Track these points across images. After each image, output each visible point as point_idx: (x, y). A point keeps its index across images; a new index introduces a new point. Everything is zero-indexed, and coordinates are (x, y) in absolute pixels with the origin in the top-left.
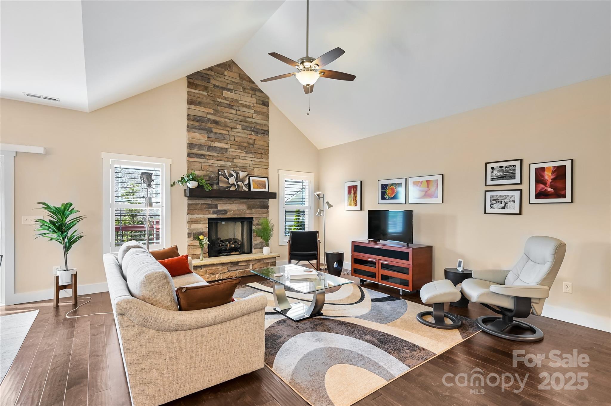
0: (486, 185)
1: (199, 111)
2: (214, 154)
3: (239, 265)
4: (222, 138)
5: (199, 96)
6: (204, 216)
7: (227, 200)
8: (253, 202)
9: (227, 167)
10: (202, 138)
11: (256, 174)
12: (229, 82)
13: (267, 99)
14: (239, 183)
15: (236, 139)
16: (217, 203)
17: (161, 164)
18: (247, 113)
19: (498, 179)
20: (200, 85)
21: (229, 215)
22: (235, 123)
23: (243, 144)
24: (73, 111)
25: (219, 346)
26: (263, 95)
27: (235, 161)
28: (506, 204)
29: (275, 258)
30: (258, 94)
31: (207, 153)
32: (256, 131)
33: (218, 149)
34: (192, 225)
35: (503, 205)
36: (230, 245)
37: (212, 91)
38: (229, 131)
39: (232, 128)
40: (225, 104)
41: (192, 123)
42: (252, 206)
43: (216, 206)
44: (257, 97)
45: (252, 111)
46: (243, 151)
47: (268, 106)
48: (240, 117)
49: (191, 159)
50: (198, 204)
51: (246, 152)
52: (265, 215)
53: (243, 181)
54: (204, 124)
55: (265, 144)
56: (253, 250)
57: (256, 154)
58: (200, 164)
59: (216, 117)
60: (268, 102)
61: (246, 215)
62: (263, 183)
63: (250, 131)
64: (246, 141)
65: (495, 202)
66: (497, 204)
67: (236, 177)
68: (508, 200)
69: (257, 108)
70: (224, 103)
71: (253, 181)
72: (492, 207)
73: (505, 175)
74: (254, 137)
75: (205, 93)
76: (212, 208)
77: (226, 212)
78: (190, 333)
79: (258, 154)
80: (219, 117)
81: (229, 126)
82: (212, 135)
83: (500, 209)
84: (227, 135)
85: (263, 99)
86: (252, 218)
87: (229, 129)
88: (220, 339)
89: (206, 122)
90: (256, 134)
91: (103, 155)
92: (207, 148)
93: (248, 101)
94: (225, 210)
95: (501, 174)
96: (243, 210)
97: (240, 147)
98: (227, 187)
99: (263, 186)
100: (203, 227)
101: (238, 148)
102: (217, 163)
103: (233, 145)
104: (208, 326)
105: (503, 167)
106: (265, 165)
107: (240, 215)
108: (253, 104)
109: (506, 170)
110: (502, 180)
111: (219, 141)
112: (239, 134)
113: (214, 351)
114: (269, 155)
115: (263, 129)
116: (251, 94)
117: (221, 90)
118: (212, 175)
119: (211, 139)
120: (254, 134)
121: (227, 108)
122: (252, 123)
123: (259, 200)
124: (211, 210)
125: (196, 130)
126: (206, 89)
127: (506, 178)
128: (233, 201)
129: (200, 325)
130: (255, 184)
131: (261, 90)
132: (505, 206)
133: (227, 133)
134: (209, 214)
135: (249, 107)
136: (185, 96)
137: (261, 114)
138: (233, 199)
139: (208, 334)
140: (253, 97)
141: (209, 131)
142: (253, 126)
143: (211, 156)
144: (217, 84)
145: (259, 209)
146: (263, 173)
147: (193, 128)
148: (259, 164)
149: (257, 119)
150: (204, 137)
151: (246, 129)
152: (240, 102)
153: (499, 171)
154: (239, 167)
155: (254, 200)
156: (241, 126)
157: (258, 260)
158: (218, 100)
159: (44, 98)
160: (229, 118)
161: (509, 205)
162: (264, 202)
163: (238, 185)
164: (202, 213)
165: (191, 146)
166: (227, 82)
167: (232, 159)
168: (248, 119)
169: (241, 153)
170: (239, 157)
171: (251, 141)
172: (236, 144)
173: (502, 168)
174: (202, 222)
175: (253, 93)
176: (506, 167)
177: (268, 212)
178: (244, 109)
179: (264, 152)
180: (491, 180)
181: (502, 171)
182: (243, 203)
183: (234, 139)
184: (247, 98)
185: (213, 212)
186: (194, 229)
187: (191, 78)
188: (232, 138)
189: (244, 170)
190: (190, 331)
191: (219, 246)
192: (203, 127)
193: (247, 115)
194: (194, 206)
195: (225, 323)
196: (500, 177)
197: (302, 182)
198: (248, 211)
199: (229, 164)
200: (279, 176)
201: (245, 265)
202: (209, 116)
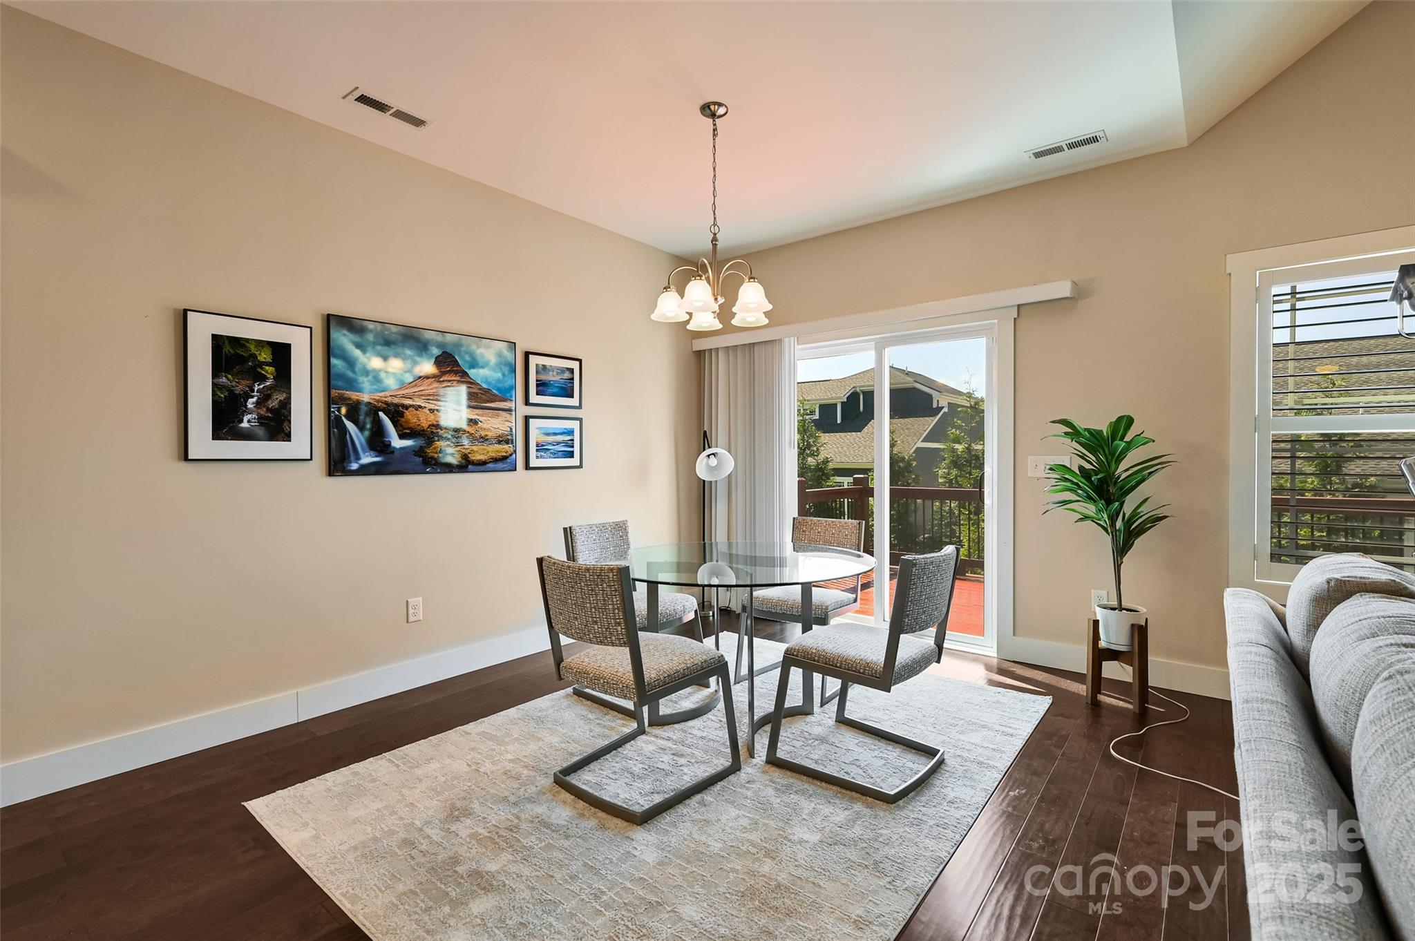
91: (1234, 262)
159: (1070, 146)
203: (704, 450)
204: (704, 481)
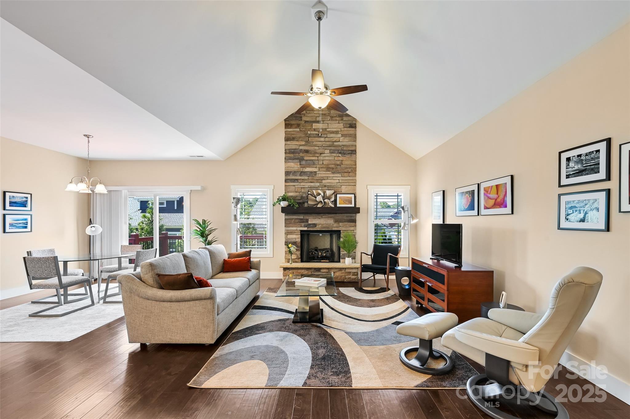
0: (560, 186)
1: (293, 145)
2: (305, 177)
3: (321, 271)
4: (312, 163)
5: (293, 133)
6: (297, 229)
7: (316, 215)
8: (340, 217)
9: (316, 187)
10: (296, 166)
11: (343, 191)
12: (318, 115)
13: (354, 121)
14: (326, 200)
15: (324, 163)
16: (307, 218)
17: (267, 190)
18: (335, 138)
19: (576, 175)
20: (294, 124)
21: (318, 228)
22: (323, 149)
23: (330, 166)
24: (214, 160)
25: (176, 318)
26: (350, 118)
27: (324, 181)
28: (586, 213)
29: (357, 269)
30: (345, 118)
31: (300, 178)
32: (343, 153)
33: (309, 173)
34: (288, 235)
35: (581, 216)
36: (321, 254)
37: (303, 126)
38: (318, 157)
39: (321, 154)
40: (315, 135)
41: (288, 155)
42: (339, 220)
43: (307, 221)
44: (344, 122)
45: (340, 135)
46: (331, 172)
47: (355, 127)
48: (328, 143)
49: (288, 184)
50: (293, 219)
51: (333, 173)
52: (352, 228)
53: (329, 198)
54: (297, 154)
55: (353, 163)
56: (341, 260)
57: (344, 173)
58: (294, 187)
59: (307, 147)
60: (355, 124)
61: (333, 228)
62: (350, 199)
63: (337, 153)
64: (334, 163)
65: (572, 211)
66: (575, 214)
67: (323, 195)
68: (589, 207)
69: (345, 132)
70: (313, 134)
71: (340, 198)
72: (567, 220)
73: (585, 168)
74: (341, 159)
75: (298, 130)
76: (303, 222)
77: (315, 225)
78: (158, 304)
79: (345, 173)
80: (310, 146)
81: (318, 152)
82: (303, 162)
83: (578, 222)
84: (316, 160)
85: (350, 122)
86: (340, 231)
87: (318, 155)
88: (177, 313)
89: (299, 152)
90: (343, 155)
91: (232, 187)
92: (299, 173)
93: (336, 127)
94: (314, 224)
95: (579, 167)
96: (330, 224)
97: (328, 169)
98: (315, 205)
99: (349, 202)
100: (297, 238)
101: (326, 170)
102: (307, 185)
103: (321, 168)
104: (170, 302)
105: (582, 155)
106: (353, 183)
107: (328, 228)
108: (341, 129)
109: (586, 160)
110: (581, 176)
111: (309, 166)
112: (327, 158)
113: (174, 320)
114: (357, 172)
115: (350, 149)
116: (338, 120)
117: (311, 124)
118: (304, 195)
119: (303, 166)
120: (341, 155)
121: (316, 137)
122: (339, 146)
123: (346, 215)
124: (303, 224)
125: (291, 160)
126: (298, 126)
127: (586, 172)
128: (322, 216)
129: (162, 299)
130: (342, 200)
131: (348, 114)
132: (584, 217)
133: (316, 158)
134: (301, 227)
135: (337, 132)
136: (283, 135)
137: (348, 136)
138: (322, 215)
139: (169, 307)
140: (340, 123)
141: (301, 159)
142: (340, 148)
143: (303, 179)
144: (308, 119)
145: (346, 223)
146: (350, 190)
147: (289, 159)
148: (346, 182)
149: (345, 141)
150: (297, 165)
151: (334, 152)
152: (328, 130)
153: (577, 163)
154: (327, 186)
155: (341, 215)
156: (329, 150)
157: (339, 269)
158: (309, 132)
159: (198, 156)
160: (318, 145)
161: (590, 215)
162: (351, 216)
163: (325, 202)
164: (295, 226)
165: (287, 173)
166: (316, 115)
167: (320, 180)
168: (336, 144)
169: (329, 174)
170: (327, 178)
171: (338, 163)
172: (324, 167)
173: (581, 157)
174: (295, 234)
175: (340, 119)
176: (586, 155)
177: (355, 226)
178: (332, 135)
179: (352, 170)
180: (567, 178)
181: (581, 162)
182: (331, 218)
183: (323, 163)
184: (335, 125)
185: (304, 226)
186: (289, 239)
187: (287, 120)
188: (321, 163)
189: (331, 189)
190: (158, 302)
191: (312, 254)
192: (297, 157)
193: (334, 140)
194: (290, 220)
195: (182, 302)
196: (578, 171)
197: (398, 196)
198: (335, 225)
199: (318, 184)
200: (368, 191)
201: (327, 272)
202: (301, 148)
203: (90, 225)
204: (90, 236)
